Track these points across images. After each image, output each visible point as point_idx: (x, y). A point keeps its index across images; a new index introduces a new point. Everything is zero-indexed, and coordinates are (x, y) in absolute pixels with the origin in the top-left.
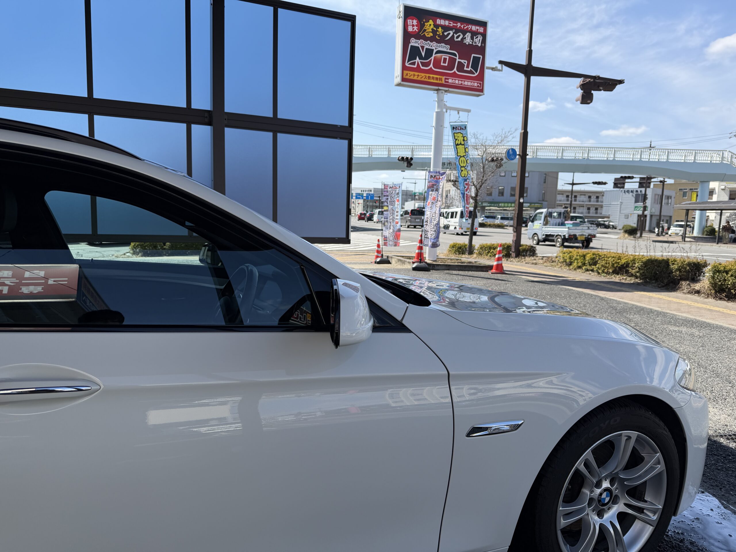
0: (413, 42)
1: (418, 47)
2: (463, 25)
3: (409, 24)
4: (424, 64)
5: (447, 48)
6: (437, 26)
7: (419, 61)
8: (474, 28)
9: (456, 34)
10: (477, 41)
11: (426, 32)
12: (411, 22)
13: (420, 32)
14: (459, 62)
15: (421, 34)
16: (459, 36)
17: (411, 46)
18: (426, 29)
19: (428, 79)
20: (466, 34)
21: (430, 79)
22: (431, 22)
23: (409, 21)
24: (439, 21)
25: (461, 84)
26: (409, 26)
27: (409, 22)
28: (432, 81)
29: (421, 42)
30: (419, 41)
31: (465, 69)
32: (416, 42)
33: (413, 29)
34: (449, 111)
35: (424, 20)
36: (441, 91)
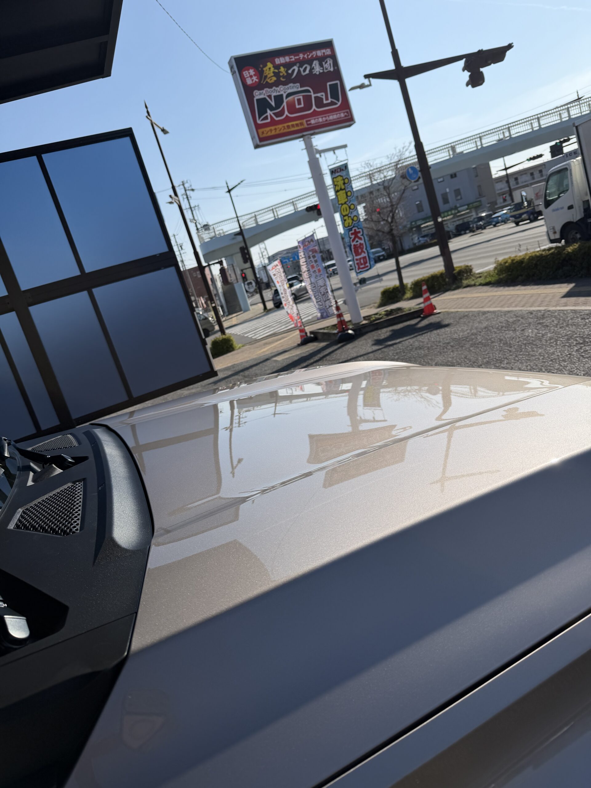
0: (257, 95)
2: (306, 55)
3: (246, 77)
5: (297, 86)
6: (277, 67)
7: (271, 113)
10: (327, 66)
12: (248, 74)
13: (262, 80)
14: (315, 98)
16: (306, 68)
18: (267, 75)
19: (288, 129)
20: (312, 64)
21: (290, 128)
22: (269, 65)
24: (278, 61)
25: (326, 121)
26: (247, 79)
27: (246, 74)
28: (292, 129)
30: (264, 91)
31: (325, 102)
32: (260, 94)
33: (253, 80)
34: (322, 155)
35: (261, 66)
36: (306, 137)
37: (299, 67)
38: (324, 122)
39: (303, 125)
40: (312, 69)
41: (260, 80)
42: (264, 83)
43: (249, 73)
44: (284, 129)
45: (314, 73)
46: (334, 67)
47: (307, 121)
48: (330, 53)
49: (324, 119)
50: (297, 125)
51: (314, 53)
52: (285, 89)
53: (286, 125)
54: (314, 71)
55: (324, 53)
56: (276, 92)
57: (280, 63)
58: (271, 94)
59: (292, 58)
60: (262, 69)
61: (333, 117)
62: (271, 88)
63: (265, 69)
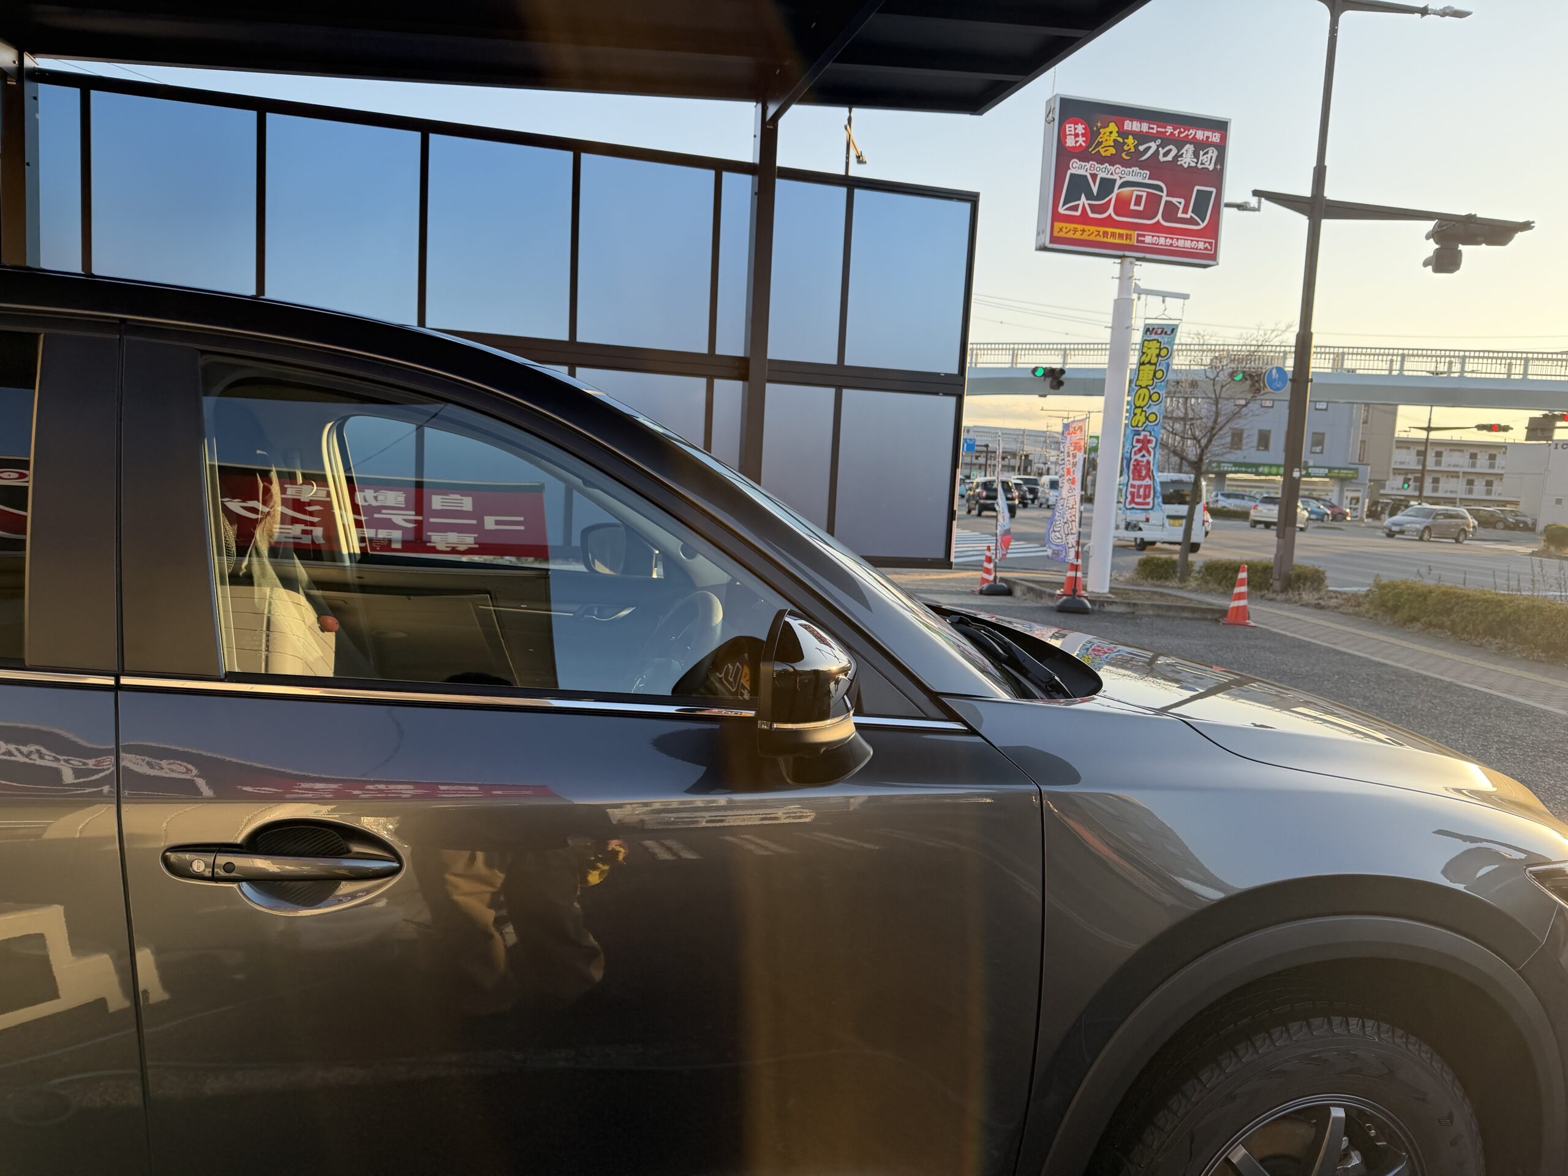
0: (1074, 166)
1: (1086, 176)
2: (1178, 130)
3: (1068, 133)
4: (1095, 209)
5: (1144, 175)
6: (1123, 134)
7: (1087, 203)
8: (1200, 135)
9: (1163, 150)
10: (1206, 160)
12: (1073, 129)
13: (1091, 147)
14: (1167, 202)
15: (1092, 150)
16: (1170, 150)
17: (1072, 175)
18: (1102, 142)
19: (1104, 237)
20: (1183, 148)
21: (1107, 237)
22: (1113, 127)
23: (1069, 127)
24: (1128, 125)
25: (1171, 245)
26: (1068, 137)
27: (1069, 128)
28: (1111, 240)
29: (1091, 167)
30: (1088, 165)
31: (1180, 215)
32: (1080, 167)
33: (1077, 142)
34: (1143, 297)
35: (1099, 124)
36: (1129, 260)
37: (1158, 146)
38: (1167, 246)
39: (1131, 239)
40: (1178, 156)
41: (1088, 147)
42: (1093, 152)
43: (1075, 129)
44: (1098, 234)
45: (1179, 163)
46: (1216, 164)
47: (1139, 235)
48: (1218, 141)
49: (1169, 241)
50: (1121, 236)
51: (1191, 131)
52: (1123, 172)
53: (1102, 229)
54: (1181, 161)
55: (1208, 138)
56: (1107, 172)
57: (1130, 129)
58: (1097, 173)
59: (1153, 128)
60: (1098, 129)
61: (1184, 243)
62: (1102, 164)
63: (1102, 131)
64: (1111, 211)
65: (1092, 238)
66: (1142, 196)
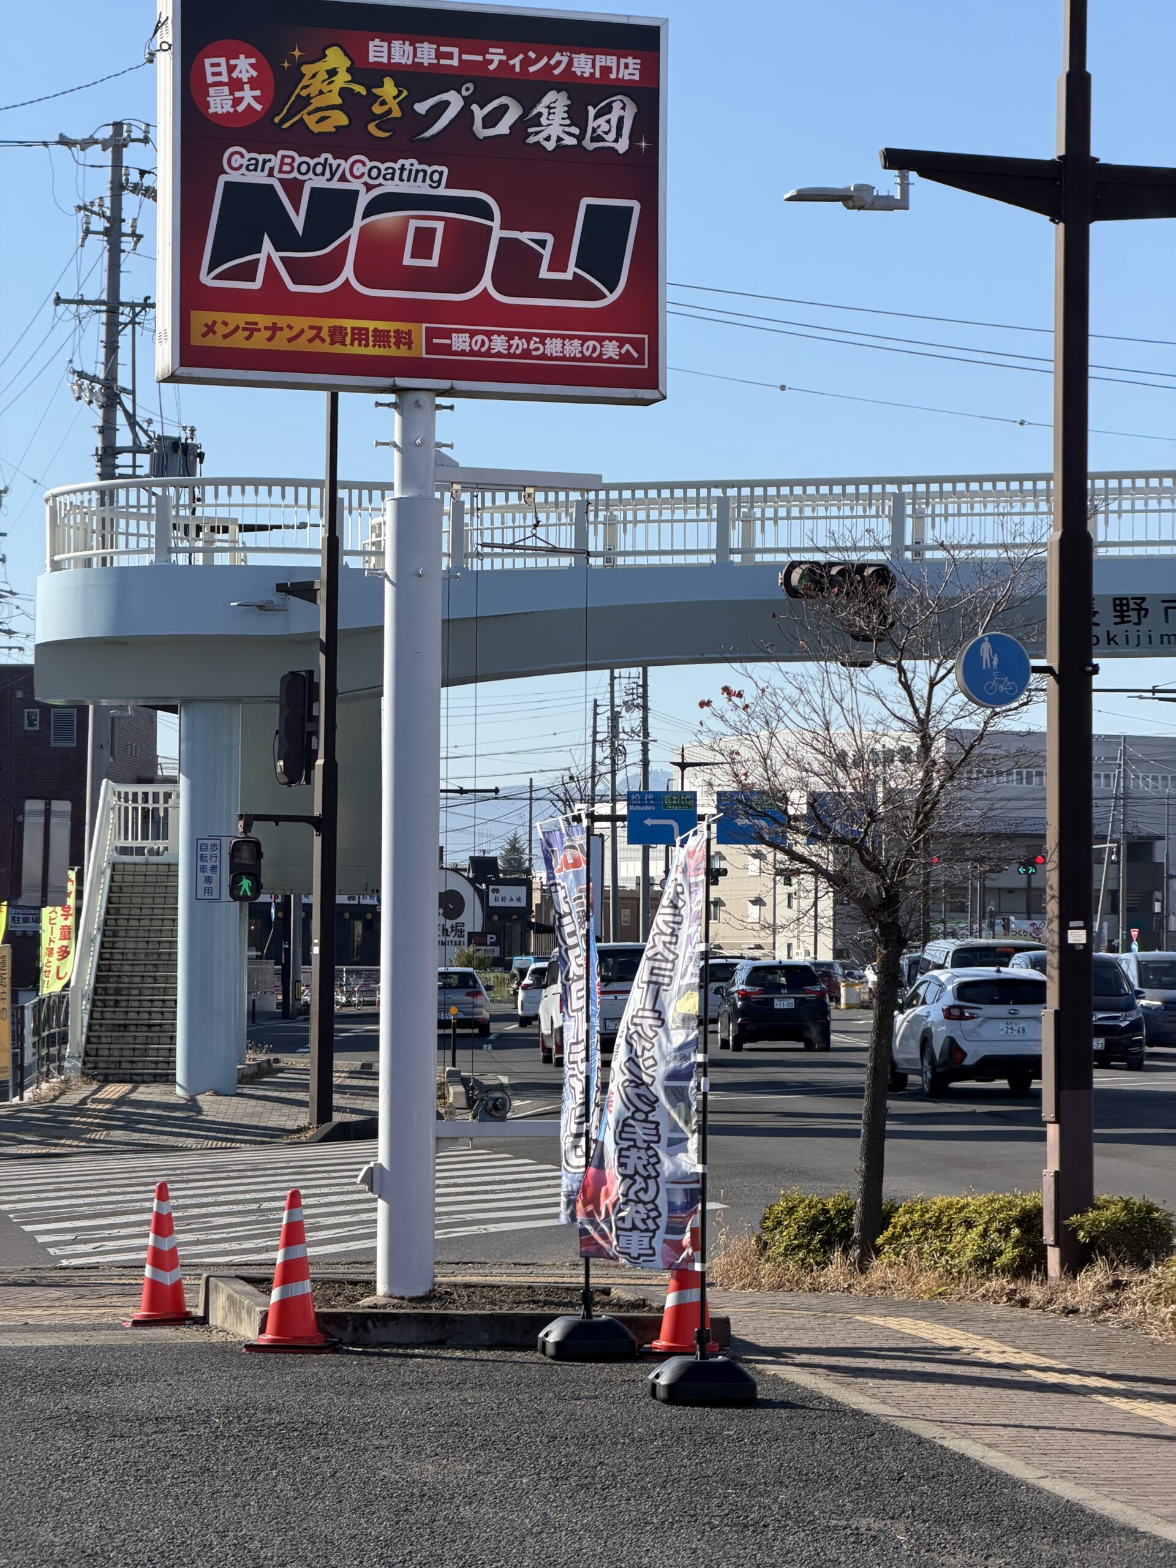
0: (235, 165)
1: (271, 187)
2: (521, 56)
3: (210, 79)
4: (300, 272)
5: (436, 177)
6: (367, 74)
7: (276, 256)
8: (584, 65)
9: (481, 108)
10: (605, 127)
11: (310, 108)
12: (223, 69)
13: (278, 114)
14: (501, 240)
15: (283, 121)
16: (504, 109)
17: (227, 184)
18: (309, 97)
19: (333, 343)
20: (538, 101)
21: (343, 343)
22: (336, 58)
23: (213, 65)
24: (377, 51)
25: (526, 354)
26: (212, 90)
27: (214, 67)
28: (357, 350)
29: (282, 164)
30: (275, 161)
31: (544, 274)
32: (253, 167)
33: (237, 101)
35: (297, 53)
36: (411, 397)
37: (468, 101)
38: (514, 356)
39: (409, 344)
40: (527, 122)
41: (272, 109)
42: (286, 125)
43: (231, 69)
44: (318, 336)
45: (531, 140)
46: (634, 139)
47: (431, 334)
48: (637, 78)
49: (519, 344)
50: (381, 337)
51: (558, 57)
52: (374, 173)
53: (327, 323)
54: (537, 133)
55: (606, 70)
56: (328, 175)
57: (385, 60)
58: (301, 178)
59: (450, 56)
60: (296, 68)
61: (561, 347)
62: (314, 153)
63: (307, 70)
64: (348, 272)
65: (301, 345)
66: (433, 231)
